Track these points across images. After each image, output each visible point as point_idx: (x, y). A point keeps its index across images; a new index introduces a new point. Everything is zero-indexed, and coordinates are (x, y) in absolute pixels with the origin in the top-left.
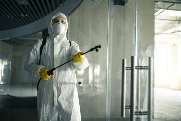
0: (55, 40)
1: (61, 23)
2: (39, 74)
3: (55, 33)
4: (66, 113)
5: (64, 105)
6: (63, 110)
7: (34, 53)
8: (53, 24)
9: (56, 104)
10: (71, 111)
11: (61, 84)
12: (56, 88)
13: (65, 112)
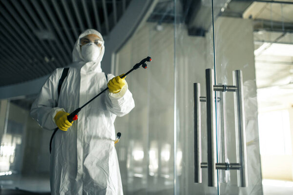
0: (83, 71)
1: (93, 44)
2: (54, 120)
3: (83, 59)
4: (97, 187)
5: (94, 173)
6: (93, 182)
7: (48, 90)
8: (81, 46)
9: (80, 171)
10: (105, 184)
11: (90, 137)
12: (82, 145)
13: (95, 184)
